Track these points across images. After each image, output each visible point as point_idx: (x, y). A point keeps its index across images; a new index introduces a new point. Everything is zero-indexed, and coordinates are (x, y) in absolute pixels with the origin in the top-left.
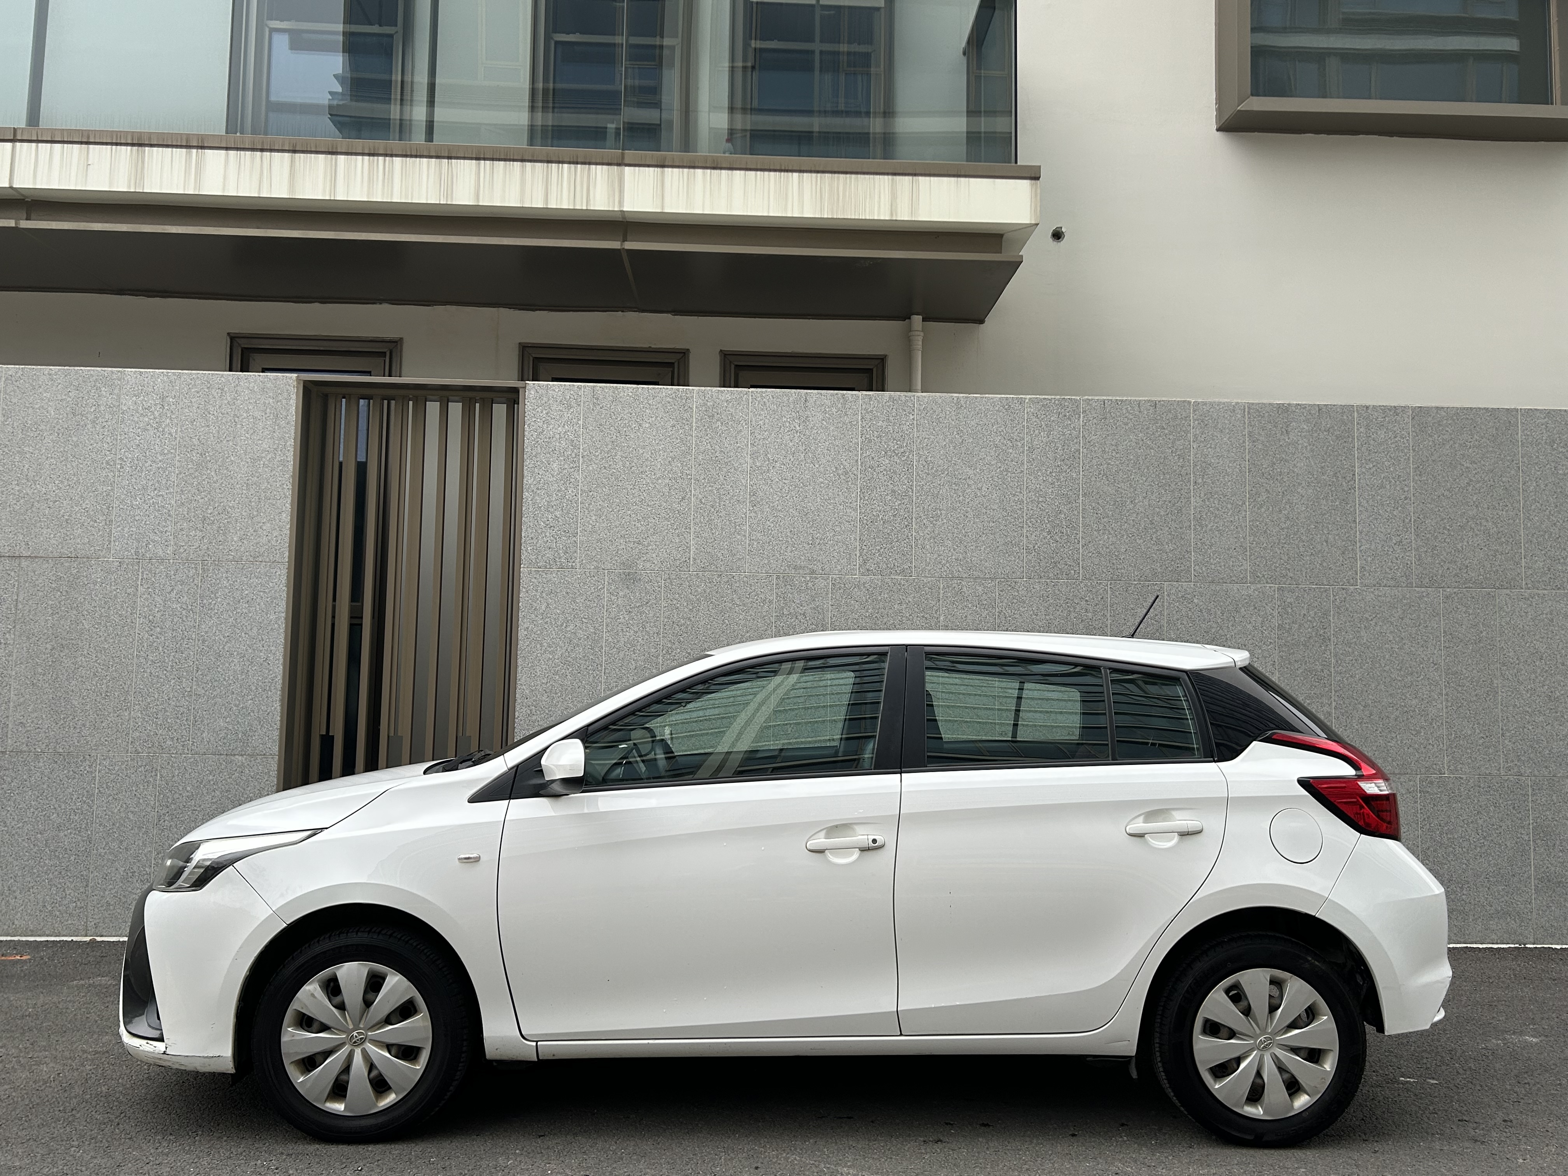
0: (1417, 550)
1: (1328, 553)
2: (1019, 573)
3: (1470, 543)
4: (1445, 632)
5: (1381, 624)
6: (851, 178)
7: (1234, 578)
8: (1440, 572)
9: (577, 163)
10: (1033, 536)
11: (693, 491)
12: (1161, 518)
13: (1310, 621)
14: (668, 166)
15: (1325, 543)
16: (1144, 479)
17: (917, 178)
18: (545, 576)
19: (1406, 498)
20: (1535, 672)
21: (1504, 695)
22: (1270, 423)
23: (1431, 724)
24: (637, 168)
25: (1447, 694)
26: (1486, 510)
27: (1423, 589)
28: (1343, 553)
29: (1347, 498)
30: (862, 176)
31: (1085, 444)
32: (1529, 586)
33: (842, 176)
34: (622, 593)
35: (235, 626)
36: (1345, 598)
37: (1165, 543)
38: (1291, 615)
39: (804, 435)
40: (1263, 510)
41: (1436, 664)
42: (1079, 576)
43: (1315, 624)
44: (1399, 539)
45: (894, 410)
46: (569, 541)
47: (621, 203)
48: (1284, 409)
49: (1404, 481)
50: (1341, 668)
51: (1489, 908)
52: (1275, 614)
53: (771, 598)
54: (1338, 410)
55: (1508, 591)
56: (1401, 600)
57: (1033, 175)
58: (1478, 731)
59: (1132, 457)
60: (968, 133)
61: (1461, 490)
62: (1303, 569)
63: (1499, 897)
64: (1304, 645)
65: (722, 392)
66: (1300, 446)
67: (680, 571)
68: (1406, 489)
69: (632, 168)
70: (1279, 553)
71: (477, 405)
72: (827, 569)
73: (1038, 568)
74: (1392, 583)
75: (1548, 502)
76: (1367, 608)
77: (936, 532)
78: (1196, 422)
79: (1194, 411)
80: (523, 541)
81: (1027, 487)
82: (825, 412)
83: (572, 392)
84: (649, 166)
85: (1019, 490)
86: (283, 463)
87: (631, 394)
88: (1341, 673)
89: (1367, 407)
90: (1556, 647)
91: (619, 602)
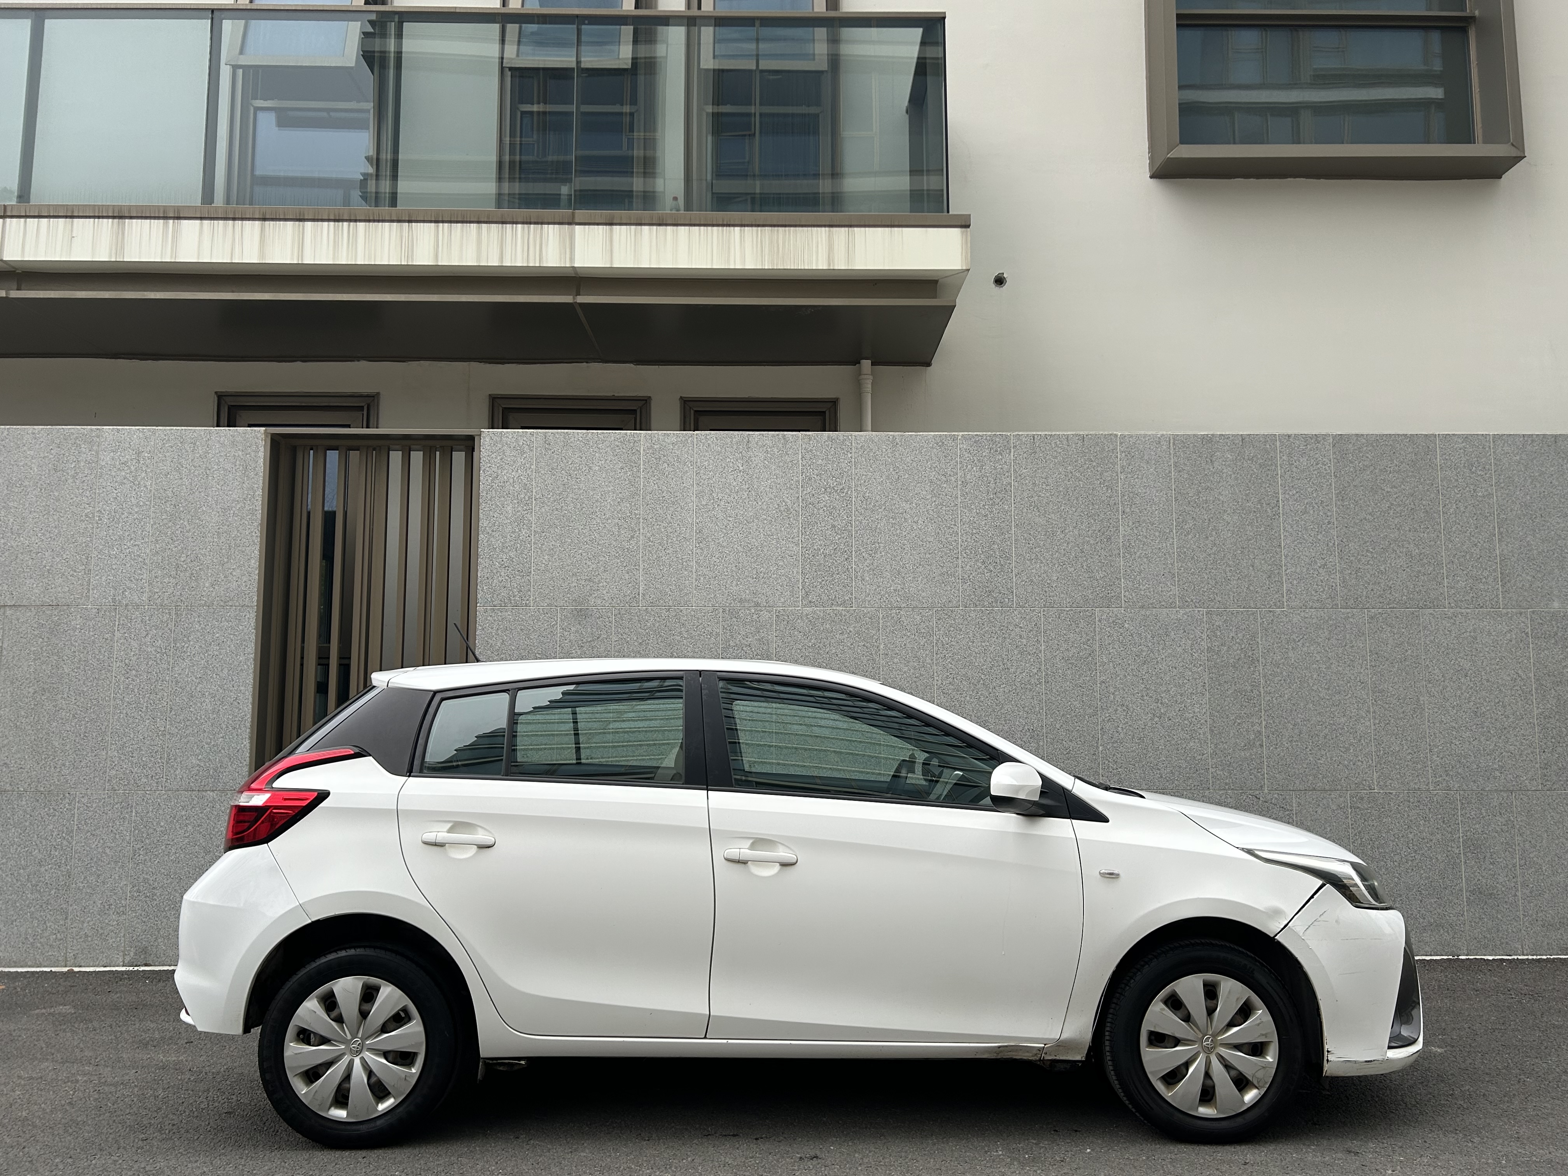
0: (1341, 572)
1: (1254, 577)
2: (955, 602)
3: (1393, 565)
4: (1371, 651)
5: (1308, 645)
6: (789, 231)
7: (1163, 603)
8: (1365, 593)
9: (530, 223)
10: (968, 567)
11: (641, 530)
12: (1091, 547)
13: (1239, 643)
14: (616, 224)
15: (1251, 568)
16: (1074, 509)
17: (853, 229)
18: (500, 614)
19: (1329, 523)
20: (1460, 688)
21: (1431, 711)
22: (1195, 453)
23: (1360, 741)
24: (587, 227)
25: (1374, 712)
26: (1407, 532)
27: (1348, 610)
28: (1270, 577)
29: (1272, 523)
30: (801, 229)
31: (1016, 478)
32: (1453, 605)
33: (780, 229)
34: (575, 629)
35: (206, 667)
36: (1272, 620)
37: (1095, 571)
38: (1220, 637)
39: (747, 474)
40: (1190, 537)
41: (1363, 683)
42: (1013, 604)
43: (1243, 646)
44: (1323, 562)
45: (833, 449)
46: (523, 580)
47: (572, 259)
48: (1208, 440)
49: (1326, 506)
50: (1269, 688)
51: (1422, 920)
52: (1204, 636)
53: (718, 631)
54: (1261, 439)
55: (1431, 611)
56: (1327, 621)
57: (963, 224)
58: (1406, 747)
59: (1061, 489)
60: (911, 191)
61: (1383, 514)
62: (1231, 593)
63: (1432, 909)
64: (1234, 666)
65: (668, 435)
66: (1225, 475)
67: (630, 606)
68: (1329, 514)
69: (582, 227)
70: (1206, 578)
71: (438, 453)
72: (771, 603)
73: (973, 597)
74: (1318, 605)
75: (1468, 523)
76: (1295, 630)
77: (876, 564)
78: (1123, 454)
79: (1121, 443)
80: (479, 580)
81: (961, 520)
82: (767, 452)
83: (525, 439)
84: (598, 224)
85: (953, 523)
86: (252, 512)
87: (581, 439)
88: (1270, 693)
89: (1289, 436)
90: (1480, 664)
91: (572, 638)
